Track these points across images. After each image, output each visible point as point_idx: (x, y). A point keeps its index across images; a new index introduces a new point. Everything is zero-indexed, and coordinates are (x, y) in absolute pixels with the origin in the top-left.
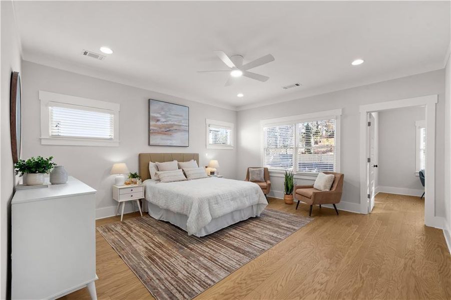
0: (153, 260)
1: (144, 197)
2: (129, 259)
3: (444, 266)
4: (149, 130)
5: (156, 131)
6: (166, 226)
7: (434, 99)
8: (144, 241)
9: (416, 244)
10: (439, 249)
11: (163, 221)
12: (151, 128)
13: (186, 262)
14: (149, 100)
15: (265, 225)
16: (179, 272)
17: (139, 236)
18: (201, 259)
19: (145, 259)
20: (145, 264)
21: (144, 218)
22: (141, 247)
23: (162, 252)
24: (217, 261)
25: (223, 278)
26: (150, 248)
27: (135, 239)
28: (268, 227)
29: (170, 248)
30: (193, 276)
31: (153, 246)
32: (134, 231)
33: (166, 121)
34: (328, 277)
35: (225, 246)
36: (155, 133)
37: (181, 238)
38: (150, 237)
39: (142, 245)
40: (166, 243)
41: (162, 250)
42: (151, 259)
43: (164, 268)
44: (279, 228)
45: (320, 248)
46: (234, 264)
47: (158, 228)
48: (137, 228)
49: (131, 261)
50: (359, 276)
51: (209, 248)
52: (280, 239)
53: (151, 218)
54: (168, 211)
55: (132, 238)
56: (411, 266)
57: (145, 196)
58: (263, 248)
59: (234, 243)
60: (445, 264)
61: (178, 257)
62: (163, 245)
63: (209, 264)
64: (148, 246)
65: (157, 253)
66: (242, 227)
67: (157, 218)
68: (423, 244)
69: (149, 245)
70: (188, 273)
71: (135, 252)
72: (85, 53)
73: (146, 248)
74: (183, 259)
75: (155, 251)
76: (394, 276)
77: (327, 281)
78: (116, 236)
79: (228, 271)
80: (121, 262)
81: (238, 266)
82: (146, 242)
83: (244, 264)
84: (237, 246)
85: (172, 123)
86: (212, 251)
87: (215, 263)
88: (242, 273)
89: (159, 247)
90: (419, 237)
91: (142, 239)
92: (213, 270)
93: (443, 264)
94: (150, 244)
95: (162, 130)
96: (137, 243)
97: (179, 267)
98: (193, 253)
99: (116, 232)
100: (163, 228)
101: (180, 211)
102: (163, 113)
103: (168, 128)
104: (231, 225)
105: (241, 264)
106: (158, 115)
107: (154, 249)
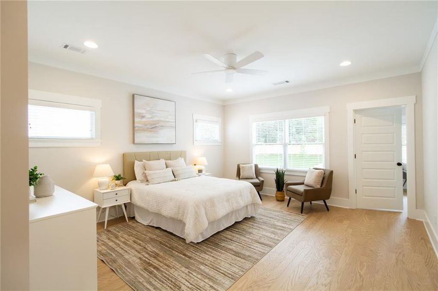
0: (151, 273)
1: (129, 201)
2: (124, 273)
3: (429, 259)
4: (134, 127)
5: (141, 128)
6: (157, 231)
7: (412, 99)
8: (136, 250)
9: (403, 238)
10: (423, 241)
11: (153, 227)
12: (136, 125)
13: (186, 272)
14: (133, 95)
15: (260, 226)
16: (181, 284)
17: (130, 246)
18: (202, 267)
19: (142, 272)
20: (143, 278)
21: (130, 223)
22: (135, 258)
23: (159, 263)
24: (220, 269)
25: (228, 287)
26: (144, 258)
27: (125, 249)
28: (263, 227)
29: (166, 258)
30: (197, 288)
31: (146, 255)
32: (123, 240)
33: (151, 118)
34: (331, 277)
35: (224, 251)
36: (140, 130)
37: (176, 245)
38: (142, 246)
39: (135, 256)
40: (161, 252)
41: (159, 261)
42: (148, 272)
43: (164, 281)
44: (275, 228)
45: (318, 247)
46: (237, 271)
47: (148, 235)
48: (125, 236)
49: (127, 276)
50: (358, 275)
51: (207, 254)
52: (278, 240)
53: (138, 224)
54: (158, 215)
55: (122, 249)
56: (402, 260)
57: (131, 200)
58: (263, 251)
59: (233, 247)
60: (429, 256)
61: (177, 267)
62: (158, 255)
63: (212, 273)
64: (141, 257)
65: (153, 263)
66: (238, 229)
67: (145, 223)
68: (409, 237)
69: (142, 255)
70: (191, 284)
71: (129, 264)
72: (66, 47)
73: (140, 258)
74: (183, 269)
75: (151, 262)
76: (388, 271)
77: (330, 281)
78: (103, 247)
79: (232, 279)
80: (114, 277)
81: (241, 273)
82: (139, 252)
83: (247, 270)
84: (237, 250)
85: (158, 119)
86: (212, 258)
87: (218, 271)
88: (247, 281)
89: (155, 257)
90: (405, 231)
91: (134, 248)
92: (217, 280)
93: (428, 256)
94: (143, 253)
95: (147, 127)
96: (129, 254)
97: (181, 278)
98: (192, 261)
99: (102, 242)
100: (155, 235)
101: (174, 216)
102: (148, 109)
103: (154, 125)
104: (227, 228)
105: (244, 270)
106: (144, 111)
107: (149, 260)
